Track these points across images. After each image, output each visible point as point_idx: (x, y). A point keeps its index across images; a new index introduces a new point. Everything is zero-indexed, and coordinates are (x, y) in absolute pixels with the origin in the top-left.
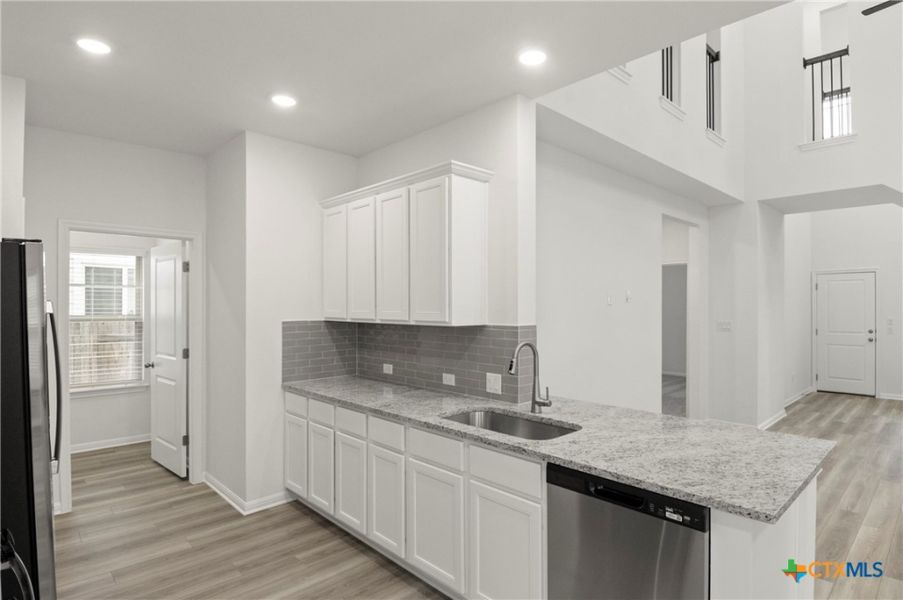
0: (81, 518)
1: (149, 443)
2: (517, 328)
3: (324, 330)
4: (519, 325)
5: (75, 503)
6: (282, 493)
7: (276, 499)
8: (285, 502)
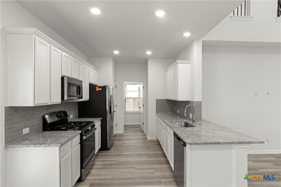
0: (124, 135)
1: (140, 125)
2: (194, 102)
3: (166, 101)
4: (194, 101)
5: (124, 132)
6: (156, 137)
7: (154, 138)
8: (156, 139)
